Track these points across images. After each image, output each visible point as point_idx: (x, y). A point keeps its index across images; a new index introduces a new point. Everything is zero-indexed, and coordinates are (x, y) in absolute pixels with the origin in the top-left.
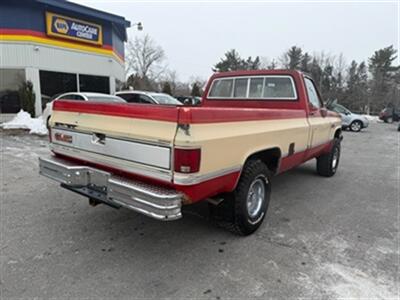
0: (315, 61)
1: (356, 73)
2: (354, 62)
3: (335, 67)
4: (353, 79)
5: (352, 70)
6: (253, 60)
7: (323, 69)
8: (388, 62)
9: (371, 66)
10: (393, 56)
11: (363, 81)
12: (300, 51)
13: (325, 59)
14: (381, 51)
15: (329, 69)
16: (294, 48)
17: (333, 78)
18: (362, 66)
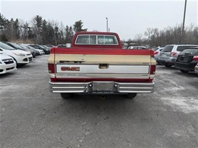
0: (49, 24)
1: (69, 31)
2: (67, 26)
3: (59, 28)
4: (68, 34)
5: (67, 29)
6: (15, 20)
7: (54, 28)
8: (81, 27)
9: (74, 29)
10: (82, 25)
11: (72, 35)
12: (41, 18)
13: (54, 23)
14: (77, 22)
15: (57, 28)
16: (38, 16)
17: (59, 33)
18: (71, 28)
